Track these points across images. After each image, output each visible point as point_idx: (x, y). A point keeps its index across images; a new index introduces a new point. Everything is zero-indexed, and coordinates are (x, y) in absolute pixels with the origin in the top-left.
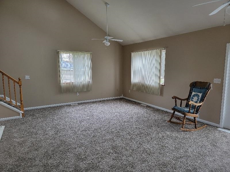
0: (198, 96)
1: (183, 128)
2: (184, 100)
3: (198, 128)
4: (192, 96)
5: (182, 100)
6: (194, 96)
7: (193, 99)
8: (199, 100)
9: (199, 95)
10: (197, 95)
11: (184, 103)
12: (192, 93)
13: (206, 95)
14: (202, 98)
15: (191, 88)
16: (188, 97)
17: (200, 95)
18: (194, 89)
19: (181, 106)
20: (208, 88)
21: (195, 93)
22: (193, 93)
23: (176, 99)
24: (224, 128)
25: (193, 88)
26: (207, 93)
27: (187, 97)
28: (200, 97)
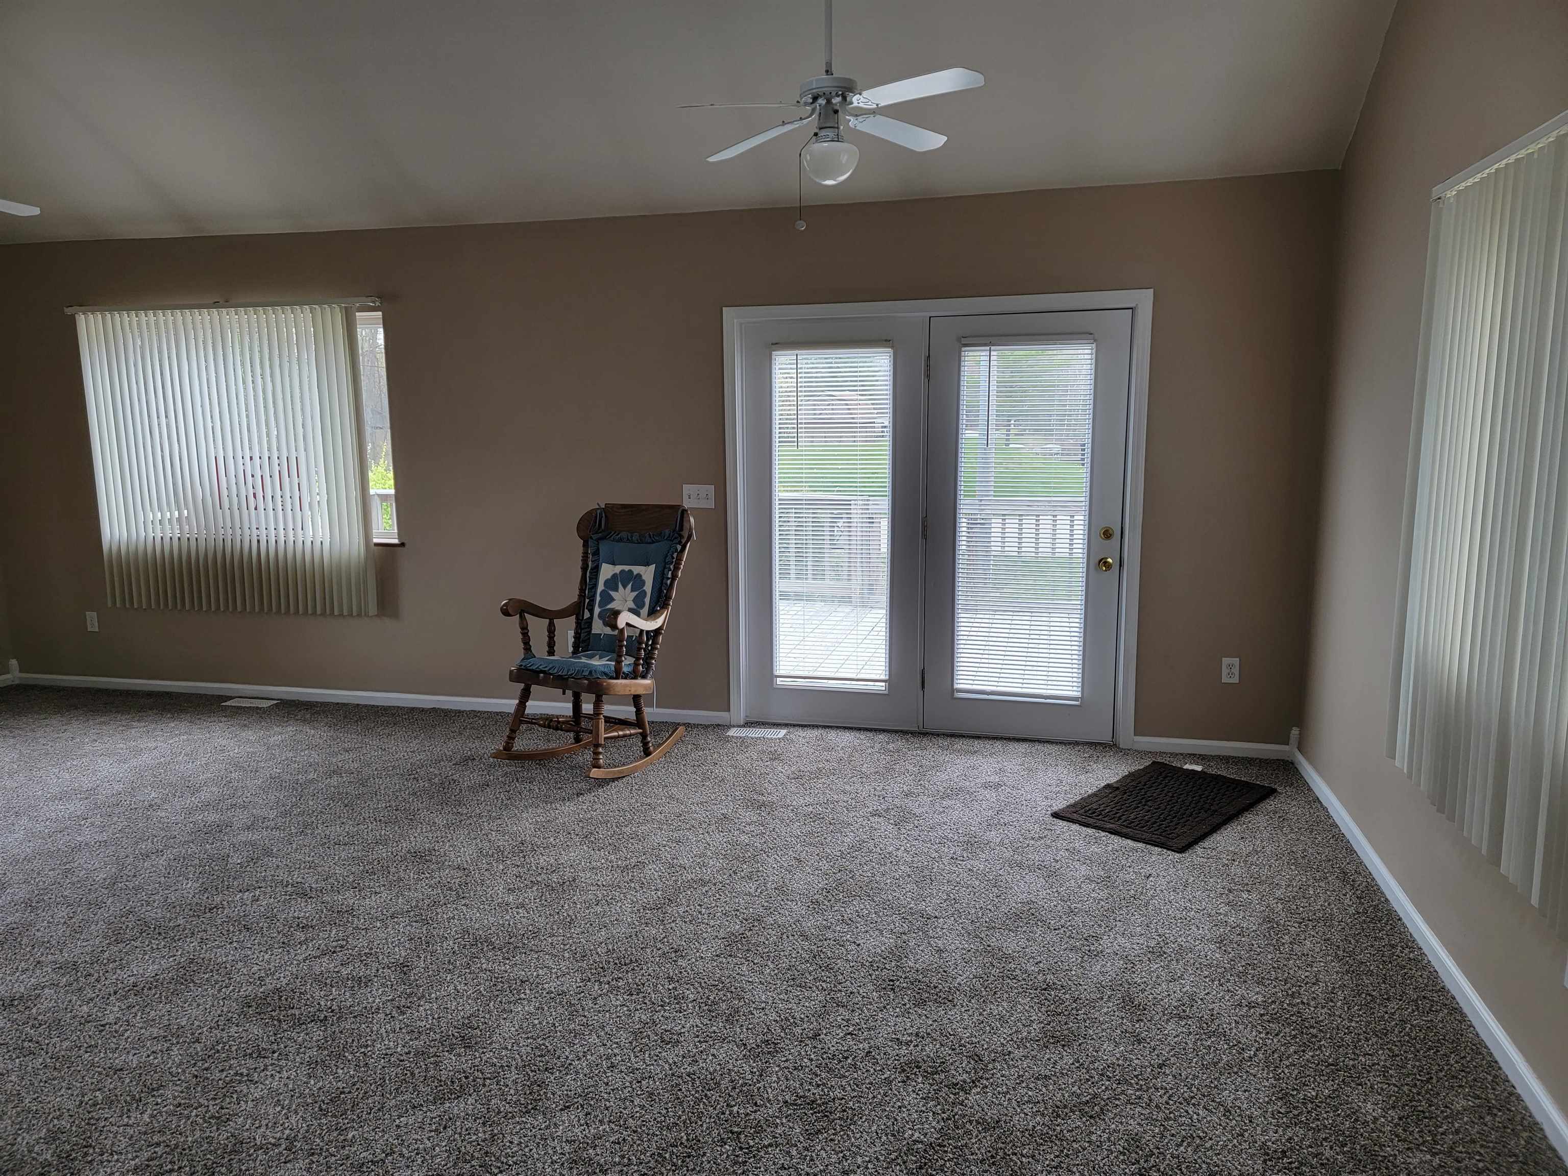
0: (638, 581)
1: (599, 767)
2: (563, 614)
3: (655, 750)
4: (601, 587)
5: (551, 616)
6: (612, 583)
7: (612, 599)
8: (647, 600)
9: (639, 576)
10: (627, 578)
11: (567, 632)
12: (596, 570)
13: (677, 568)
14: (660, 591)
15: (586, 545)
16: (580, 596)
17: (648, 573)
18: (604, 548)
19: (551, 652)
20: (681, 536)
21: (618, 569)
22: (607, 571)
23: (522, 618)
24: (749, 724)
25: (598, 540)
26: (679, 560)
27: (574, 597)
28: (648, 588)
